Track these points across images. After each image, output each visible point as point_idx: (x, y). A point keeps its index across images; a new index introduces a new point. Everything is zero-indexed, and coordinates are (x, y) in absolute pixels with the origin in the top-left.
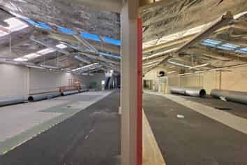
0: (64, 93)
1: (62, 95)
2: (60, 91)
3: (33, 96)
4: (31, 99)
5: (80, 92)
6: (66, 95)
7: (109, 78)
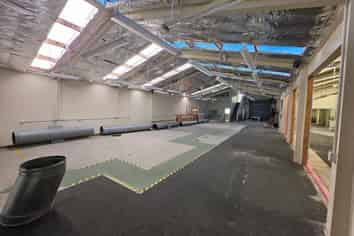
0: (184, 123)
1: (181, 125)
2: (177, 120)
3: (158, 124)
4: (155, 127)
5: (198, 123)
6: (186, 125)
7: (238, 104)
